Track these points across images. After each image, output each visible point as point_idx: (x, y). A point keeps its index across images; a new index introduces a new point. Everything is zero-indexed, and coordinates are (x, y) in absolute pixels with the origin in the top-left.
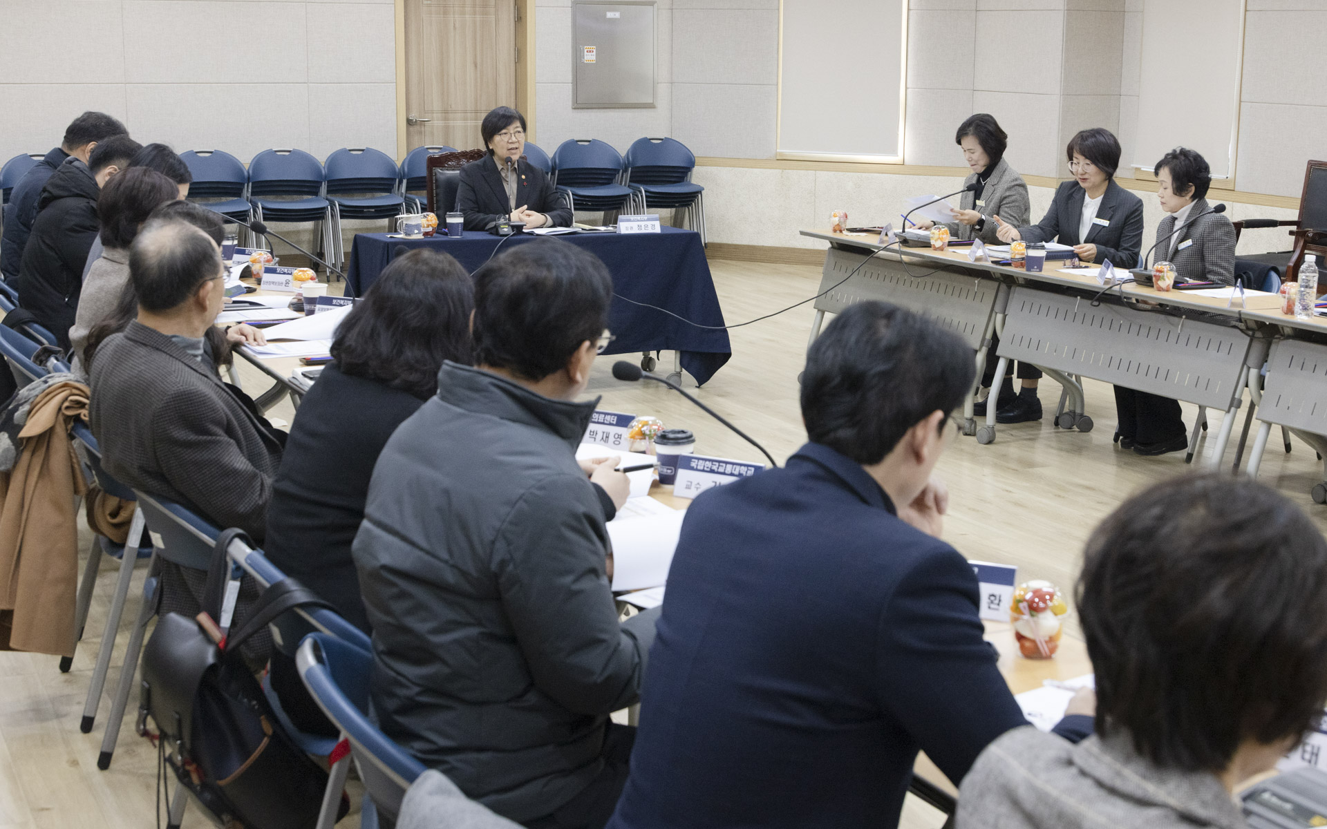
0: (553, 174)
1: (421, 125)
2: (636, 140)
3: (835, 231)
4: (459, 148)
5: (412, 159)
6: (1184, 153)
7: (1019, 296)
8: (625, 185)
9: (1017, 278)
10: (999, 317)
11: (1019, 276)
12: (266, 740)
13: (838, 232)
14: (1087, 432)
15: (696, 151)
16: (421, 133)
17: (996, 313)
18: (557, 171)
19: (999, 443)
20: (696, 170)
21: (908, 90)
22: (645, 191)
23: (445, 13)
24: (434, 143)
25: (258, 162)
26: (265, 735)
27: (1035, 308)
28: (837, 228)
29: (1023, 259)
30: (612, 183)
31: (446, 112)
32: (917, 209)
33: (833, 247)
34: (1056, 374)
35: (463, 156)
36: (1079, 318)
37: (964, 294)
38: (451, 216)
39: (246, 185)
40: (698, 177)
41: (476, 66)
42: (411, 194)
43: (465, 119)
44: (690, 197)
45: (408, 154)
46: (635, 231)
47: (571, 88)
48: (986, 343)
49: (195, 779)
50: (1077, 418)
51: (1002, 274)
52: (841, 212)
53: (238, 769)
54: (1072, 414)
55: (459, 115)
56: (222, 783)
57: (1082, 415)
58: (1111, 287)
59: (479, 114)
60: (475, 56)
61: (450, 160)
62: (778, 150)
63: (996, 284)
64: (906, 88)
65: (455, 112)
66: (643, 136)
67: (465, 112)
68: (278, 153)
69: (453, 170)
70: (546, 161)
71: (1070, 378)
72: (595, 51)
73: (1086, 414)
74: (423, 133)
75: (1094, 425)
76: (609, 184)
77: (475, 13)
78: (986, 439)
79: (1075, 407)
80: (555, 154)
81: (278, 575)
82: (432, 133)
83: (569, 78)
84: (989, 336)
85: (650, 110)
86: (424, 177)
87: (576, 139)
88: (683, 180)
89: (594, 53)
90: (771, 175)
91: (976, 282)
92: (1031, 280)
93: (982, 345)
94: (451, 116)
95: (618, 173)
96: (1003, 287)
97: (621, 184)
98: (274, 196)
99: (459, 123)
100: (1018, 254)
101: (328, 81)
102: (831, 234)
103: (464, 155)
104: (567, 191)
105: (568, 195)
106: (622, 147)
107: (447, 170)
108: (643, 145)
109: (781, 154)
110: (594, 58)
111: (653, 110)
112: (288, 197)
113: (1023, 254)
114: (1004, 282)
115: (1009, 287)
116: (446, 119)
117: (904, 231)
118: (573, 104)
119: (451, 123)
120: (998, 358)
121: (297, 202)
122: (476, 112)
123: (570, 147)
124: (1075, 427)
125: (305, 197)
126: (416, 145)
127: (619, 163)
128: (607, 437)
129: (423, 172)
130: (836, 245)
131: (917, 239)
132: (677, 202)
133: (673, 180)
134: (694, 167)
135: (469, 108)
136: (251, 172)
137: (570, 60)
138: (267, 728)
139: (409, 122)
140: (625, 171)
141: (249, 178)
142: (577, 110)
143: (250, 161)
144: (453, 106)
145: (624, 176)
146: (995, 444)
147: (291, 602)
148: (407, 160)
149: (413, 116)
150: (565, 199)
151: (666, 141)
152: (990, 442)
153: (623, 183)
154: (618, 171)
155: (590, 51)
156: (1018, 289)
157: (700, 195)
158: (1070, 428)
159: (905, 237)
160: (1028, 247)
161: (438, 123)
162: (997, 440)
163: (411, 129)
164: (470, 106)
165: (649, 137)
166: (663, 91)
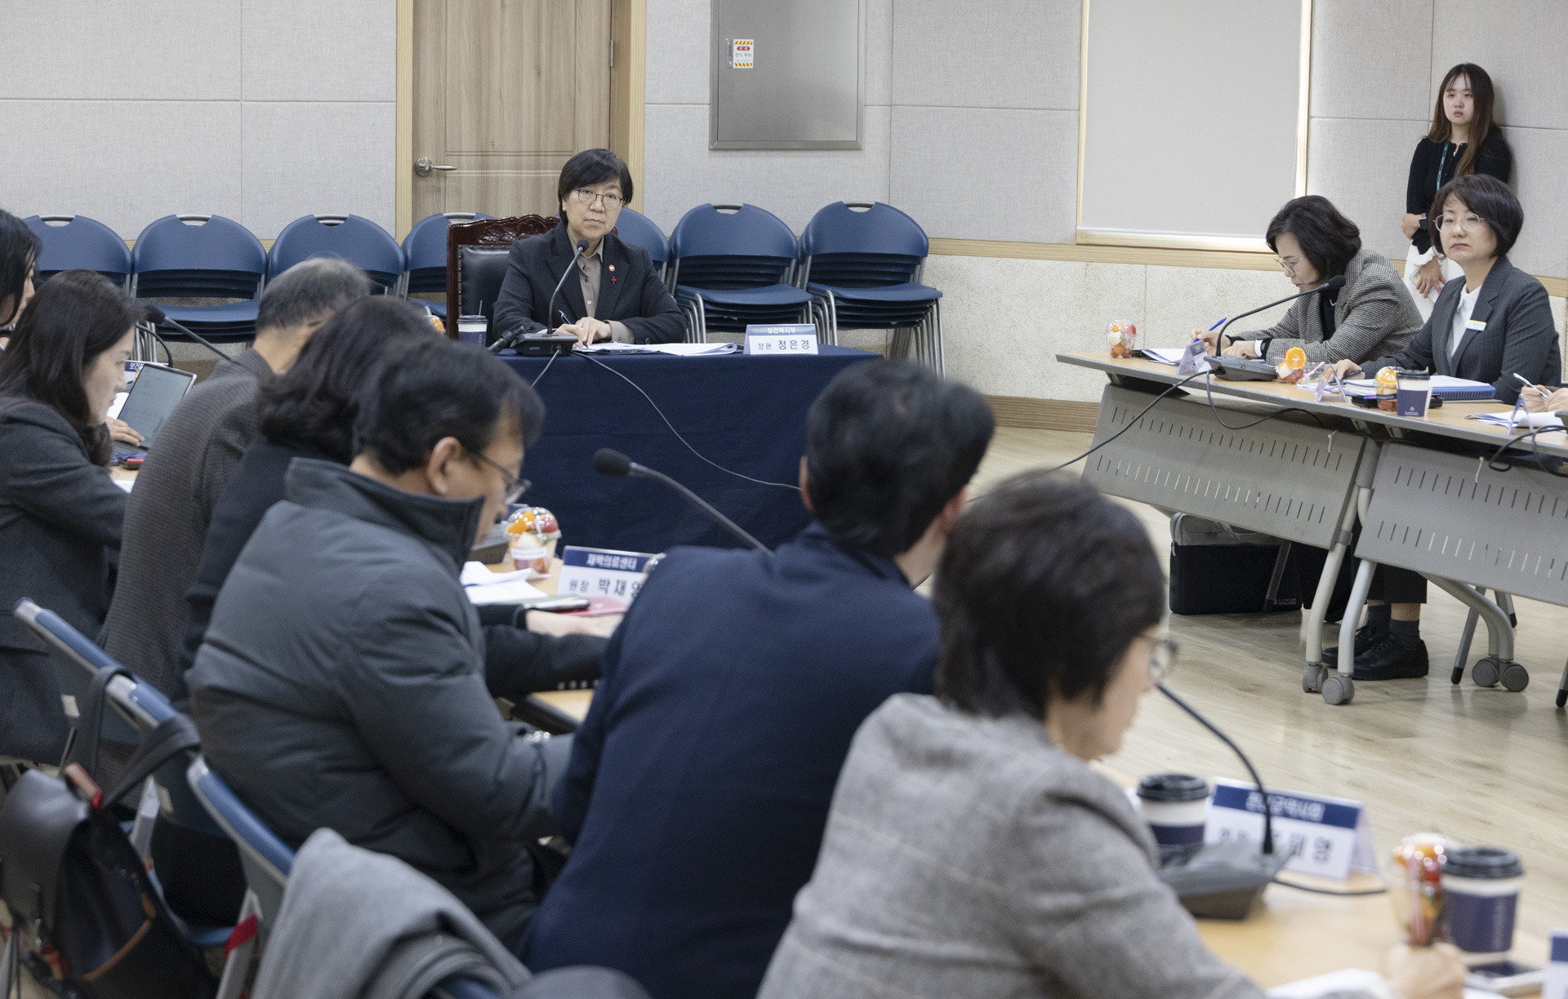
0: (671, 265)
1: (438, 176)
2: (823, 206)
3: (1115, 355)
4: (504, 212)
5: (421, 235)
7: (1394, 458)
8: (801, 287)
9: (1391, 429)
10: (1364, 493)
11: (1394, 424)
12: (146, 926)
13: (1120, 356)
14: (1518, 691)
15: (931, 228)
16: (439, 190)
17: (1360, 487)
18: (678, 261)
19: (1358, 704)
20: (930, 261)
21: (1313, 121)
22: (836, 298)
24: (461, 208)
25: (152, 237)
26: (145, 917)
27: (1417, 476)
28: (1117, 350)
29: (1395, 396)
30: (778, 282)
31: (484, 155)
32: (1241, 317)
33: (1113, 384)
34: (1456, 588)
35: (508, 225)
36: (1481, 492)
37: (1311, 457)
38: (466, 322)
39: (128, 277)
40: (933, 273)
41: (539, 74)
42: (417, 297)
43: (518, 167)
44: (916, 309)
45: (414, 227)
46: (775, 351)
47: (708, 113)
48: (1342, 537)
49: (57, 973)
50: (1502, 667)
51: (1368, 423)
52: (1126, 324)
53: (110, 959)
54: (1494, 661)
55: (507, 159)
56: (91, 976)
57: (1509, 663)
58: (1520, 439)
59: (542, 158)
60: (538, 55)
61: (488, 233)
62: (1079, 228)
63: (1359, 440)
64: (1309, 117)
65: (500, 154)
66: (838, 200)
67: (518, 154)
68: (187, 223)
69: (493, 249)
70: (659, 242)
71: (1479, 594)
72: (752, 47)
73: (1515, 661)
74: (443, 192)
75: (1531, 680)
76: (774, 284)
78: (1336, 697)
79: (1498, 649)
80: (675, 232)
81: (169, 712)
82: (459, 192)
83: (706, 94)
84: (1347, 525)
85: (851, 153)
86: (442, 269)
87: (714, 203)
88: (908, 279)
89: (751, 51)
90: (1067, 272)
91: (1330, 436)
92: (1413, 432)
93: (1335, 542)
94: (492, 160)
95: (789, 265)
96: (1371, 444)
97: (794, 284)
98: (178, 298)
99: (507, 174)
100: (1388, 387)
101: (277, 98)
102: (1108, 360)
103: (512, 224)
104: (694, 295)
105: (697, 303)
106: (798, 219)
107: (482, 249)
108: (835, 215)
109: (1084, 234)
110: (751, 60)
111: (856, 153)
112: (203, 301)
113: (1394, 388)
114: (1372, 437)
115: (1380, 445)
116: (484, 166)
117: (1218, 354)
118: (712, 143)
119: (492, 173)
120: (1358, 561)
121: (217, 309)
122: (538, 153)
123: (701, 219)
124: (1499, 683)
125: (231, 301)
126: (429, 210)
127: (789, 246)
128: (623, 588)
129: (441, 259)
130: (1117, 380)
131: (1239, 368)
132: (894, 318)
133: (888, 279)
134: (926, 256)
135: (524, 148)
136: (137, 255)
137: (706, 62)
138: (148, 908)
139: (419, 172)
140: (802, 261)
141: (133, 265)
142: (717, 153)
143: (136, 237)
144: (497, 144)
145: (800, 270)
146: (1352, 704)
147: (182, 743)
148: (412, 238)
149: (425, 160)
150: (691, 310)
151: (876, 209)
152: (1345, 702)
153: (799, 283)
154: (789, 260)
155: (744, 49)
156: (1393, 447)
157: (935, 306)
158: (1492, 686)
159: (1219, 363)
160: (1400, 376)
161: (468, 173)
162: (1355, 699)
163: (422, 183)
164: (527, 144)
165: (846, 201)
166: (875, 120)
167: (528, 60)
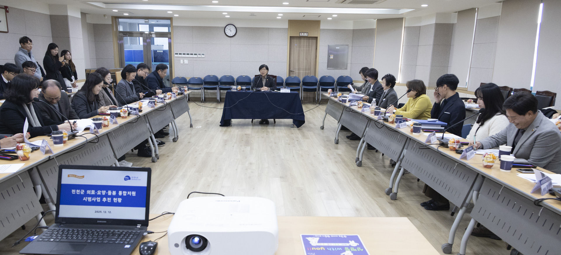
2: (340, 76)
6: (390, 75)
16: (293, 73)
21: (401, 65)
23: (300, 47)
31: (299, 69)
43: (303, 71)
46: (284, 92)
47: (327, 64)
55: (302, 70)
60: (306, 57)
65: (301, 69)
67: (303, 69)
77: (306, 47)
80: (319, 79)
82: (296, 74)
83: (327, 61)
85: (345, 69)
95: (334, 83)
99: (302, 71)
101: (272, 62)
106: (336, 78)
110: (332, 58)
116: (299, 71)
119: (300, 71)
122: (306, 69)
123: (323, 77)
126: (290, 76)
137: (327, 58)
142: (328, 69)
149: (291, 70)
151: (347, 77)
155: (332, 56)
161: (297, 71)
163: (290, 72)
164: (304, 68)
165: (343, 76)
166: (349, 65)
167: (305, 57)
